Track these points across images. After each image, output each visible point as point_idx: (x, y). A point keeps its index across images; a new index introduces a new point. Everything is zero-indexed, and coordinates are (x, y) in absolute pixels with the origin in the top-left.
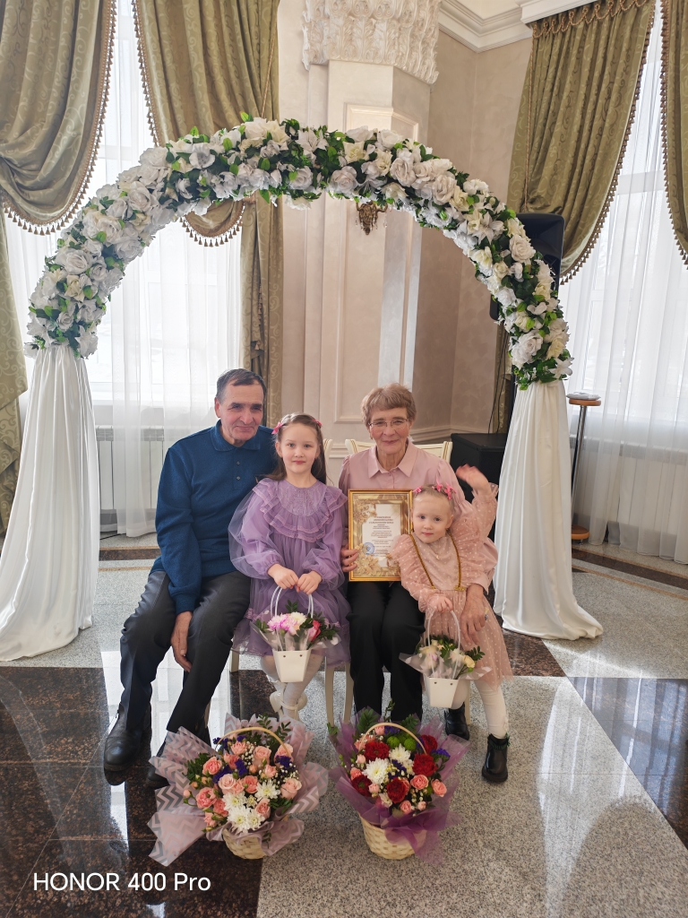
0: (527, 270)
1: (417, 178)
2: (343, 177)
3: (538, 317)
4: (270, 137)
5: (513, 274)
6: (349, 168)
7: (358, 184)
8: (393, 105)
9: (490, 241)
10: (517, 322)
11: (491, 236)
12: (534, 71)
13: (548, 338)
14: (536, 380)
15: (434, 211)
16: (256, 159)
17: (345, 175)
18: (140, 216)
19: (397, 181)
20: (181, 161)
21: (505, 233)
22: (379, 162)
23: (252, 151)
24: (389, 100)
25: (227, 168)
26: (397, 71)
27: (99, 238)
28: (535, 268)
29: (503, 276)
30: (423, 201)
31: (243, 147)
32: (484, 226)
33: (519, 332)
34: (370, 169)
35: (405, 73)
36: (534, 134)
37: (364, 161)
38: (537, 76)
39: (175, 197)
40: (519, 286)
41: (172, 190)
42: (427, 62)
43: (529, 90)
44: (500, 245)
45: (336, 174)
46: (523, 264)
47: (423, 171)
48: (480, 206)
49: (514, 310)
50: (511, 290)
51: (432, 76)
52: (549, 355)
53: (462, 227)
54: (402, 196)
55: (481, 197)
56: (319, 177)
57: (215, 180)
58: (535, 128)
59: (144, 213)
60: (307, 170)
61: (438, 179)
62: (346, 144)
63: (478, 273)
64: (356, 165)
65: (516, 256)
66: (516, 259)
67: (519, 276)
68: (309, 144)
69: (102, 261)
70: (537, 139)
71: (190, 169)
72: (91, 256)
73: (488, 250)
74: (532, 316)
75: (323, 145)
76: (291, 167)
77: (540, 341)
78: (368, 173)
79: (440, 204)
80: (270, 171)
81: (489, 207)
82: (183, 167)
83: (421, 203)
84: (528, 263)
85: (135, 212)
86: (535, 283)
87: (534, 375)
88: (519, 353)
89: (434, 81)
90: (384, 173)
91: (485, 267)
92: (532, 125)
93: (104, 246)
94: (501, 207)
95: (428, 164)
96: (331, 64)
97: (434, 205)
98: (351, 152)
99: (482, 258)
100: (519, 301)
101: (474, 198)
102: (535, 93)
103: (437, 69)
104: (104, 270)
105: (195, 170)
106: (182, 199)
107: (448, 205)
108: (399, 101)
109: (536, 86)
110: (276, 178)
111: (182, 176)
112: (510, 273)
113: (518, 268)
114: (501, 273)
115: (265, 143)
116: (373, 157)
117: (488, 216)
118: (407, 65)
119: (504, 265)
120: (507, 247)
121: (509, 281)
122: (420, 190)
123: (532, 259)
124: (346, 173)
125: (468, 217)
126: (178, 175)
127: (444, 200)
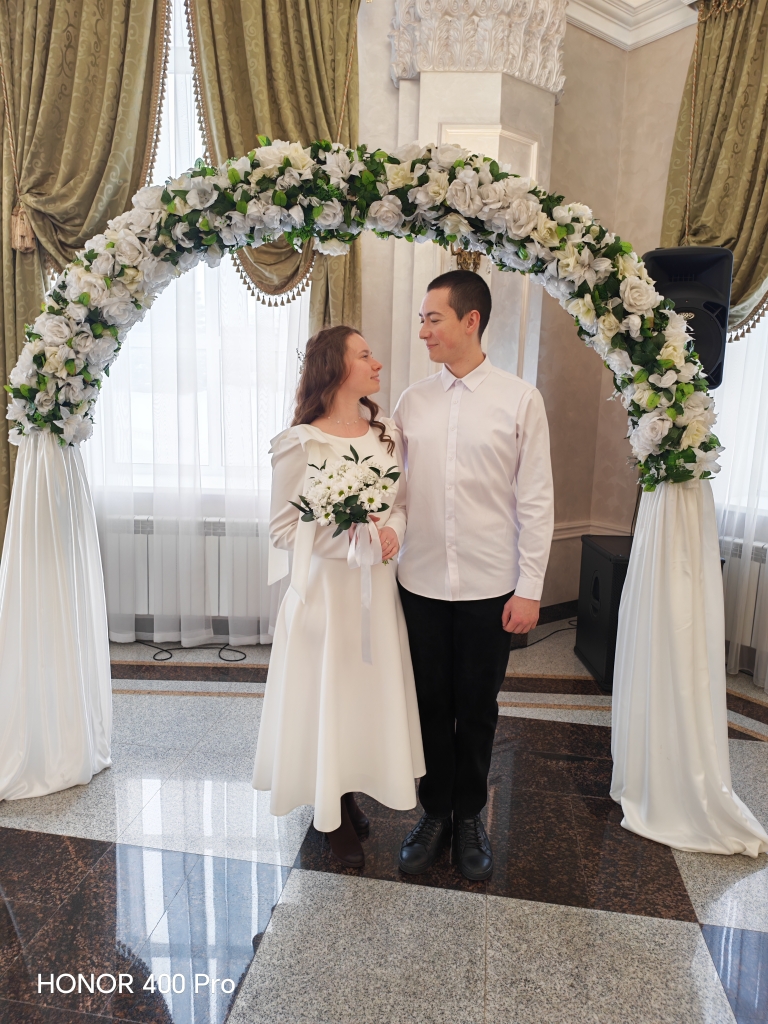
0: (648, 325)
1: (485, 204)
2: (384, 209)
3: (666, 391)
4: (287, 163)
5: (628, 332)
6: (391, 197)
7: (404, 217)
8: (502, 121)
9: (591, 286)
10: (635, 397)
11: (591, 280)
12: (699, 65)
13: (681, 420)
14: (665, 479)
15: (510, 248)
16: (270, 193)
17: (386, 208)
18: (130, 272)
19: (456, 212)
20: (177, 201)
21: (614, 275)
22: (431, 187)
23: (266, 182)
24: (497, 115)
25: (233, 206)
26: (507, 79)
27: (82, 300)
28: (661, 321)
29: (612, 334)
30: (494, 235)
31: (253, 179)
32: (583, 266)
33: (638, 411)
34: (420, 197)
35: (518, 80)
36: (697, 147)
37: (411, 187)
38: (703, 71)
39: (171, 246)
40: (638, 348)
41: (168, 238)
42: (550, 65)
43: (691, 92)
44: (607, 291)
45: (375, 206)
46: (642, 317)
47: (492, 194)
48: (576, 238)
49: (631, 380)
50: (625, 354)
51: (557, 82)
52: (684, 445)
53: (551, 268)
54: (465, 230)
55: (577, 226)
56: (354, 212)
57: (218, 222)
58: (699, 138)
59: (135, 267)
60: (336, 206)
61: (514, 205)
62: (388, 166)
63: (581, 331)
64: (401, 193)
65: (631, 305)
66: (630, 310)
67: (635, 334)
68: (339, 170)
69: (87, 328)
70: (702, 152)
71: (189, 211)
72: (74, 323)
73: (588, 297)
74: (656, 389)
75: (358, 168)
76: (315, 201)
77: (668, 425)
78: (417, 202)
79: (517, 239)
80: (288, 207)
81: (589, 239)
82: (182, 210)
83: (493, 238)
84: (650, 315)
85: (123, 267)
86: (659, 344)
87: (663, 473)
88: (644, 438)
89: (559, 88)
90: (439, 201)
91: (587, 321)
92: (696, 134)
93: (89, 309)
94: (609, 239)
95: (500, 185)
96: (422, 76)
97: (510, 240)
98: (395, 176)
99: (581, 309)
100: (637, 368)
101: (569, 229)
102: (700, 93)
103: (563, 73)
104: (90, 339)
105: (196, 212)
106: (181, 249)
107: (528, 239)
108: (510, 116)
109: (701, 84)
110: (297, 214)
111: (180, 219)
112: (623, 329)
113: (634, 322)
114: (610, 330)
115: (282, 172)
116: (424, 180)
117: (586, 252)
118: (521, 70)
119: (612, 319)
120: (616, 294)
121: (622, 340)
122: (490, 221)
123: (656, 310)
124: (387, 204)
125: (558, 254)
126: (173, 219)
127: (522, 233)
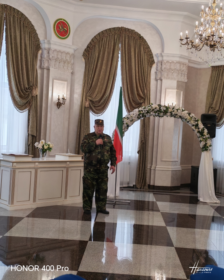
1: (181, 114)
3: (204, 139)
7: (171, 115)
10: (201, 139)
11: (195, 124)
14: (205, 150)
15: (184, 120)
16: (153, 111)
17: (169, 114)
19: (178, 115)
20: (141, 112)
22: (175, 112)
23: (153, 110)
24: (176, 88)
25: (149, 113)
27: (127, 124)
28: (203, 129)
31: (152, 109)
33: (201, 141)
34: (173, 113)
35: (179, 81)
39: (139, 117)
40: (201, 133)
42: (185, 78)
43: (211, 82)
44: (197, 125)
45: (167, 114)
48: (193, 119)
49: (200, 137)
50: (199, 134)
52: (207, 146)
53: (190, 122)
54: (179, 117)
55: (193, 117)
56: (164, 114)
57: (146, 114)
58: (212, 90)
60: (162, 113)
61: (185, 115)
62: (169, 109)
63: (193, 130)
64: (171, 112)
65: (200, 127)
67: (200, 131)
68: (163, 109)
70: (212, 93)
73: (194, 126)
74: (203, 138)
75: (165, 109)
76: (159, 113)
77: (205, 143)
81: (194, 119)
82: (142, 112)
83: (182, 118)
84: (202, 129)
86: (203, 132)
87: (204, 149)
88: (202, 144)
89: (186, 81)
90: (176, 114)
91: (194, 129)
94: (197, 119)
95: (183, 112)
96: (163, 80)
98: (170, 110)
99: (193, 128)
100: (201, 135)
101: (192, 118)
104: (126, 129)
105: (143, 113)
107: (187, 119)
108: (178, 88)
110: (157, 114)
111: (141, 114)
112: (199, 130)
113: (200, 130)
115: (155, 109)
116: (174, 111)
117: (194, 121)
119: (197, 129)
120: (198, 126)
121: (199, 132)
122: (182, 116)
123: (203, 128)
125: (191, 121)
126: (140, 114)
127: (186, 118)
